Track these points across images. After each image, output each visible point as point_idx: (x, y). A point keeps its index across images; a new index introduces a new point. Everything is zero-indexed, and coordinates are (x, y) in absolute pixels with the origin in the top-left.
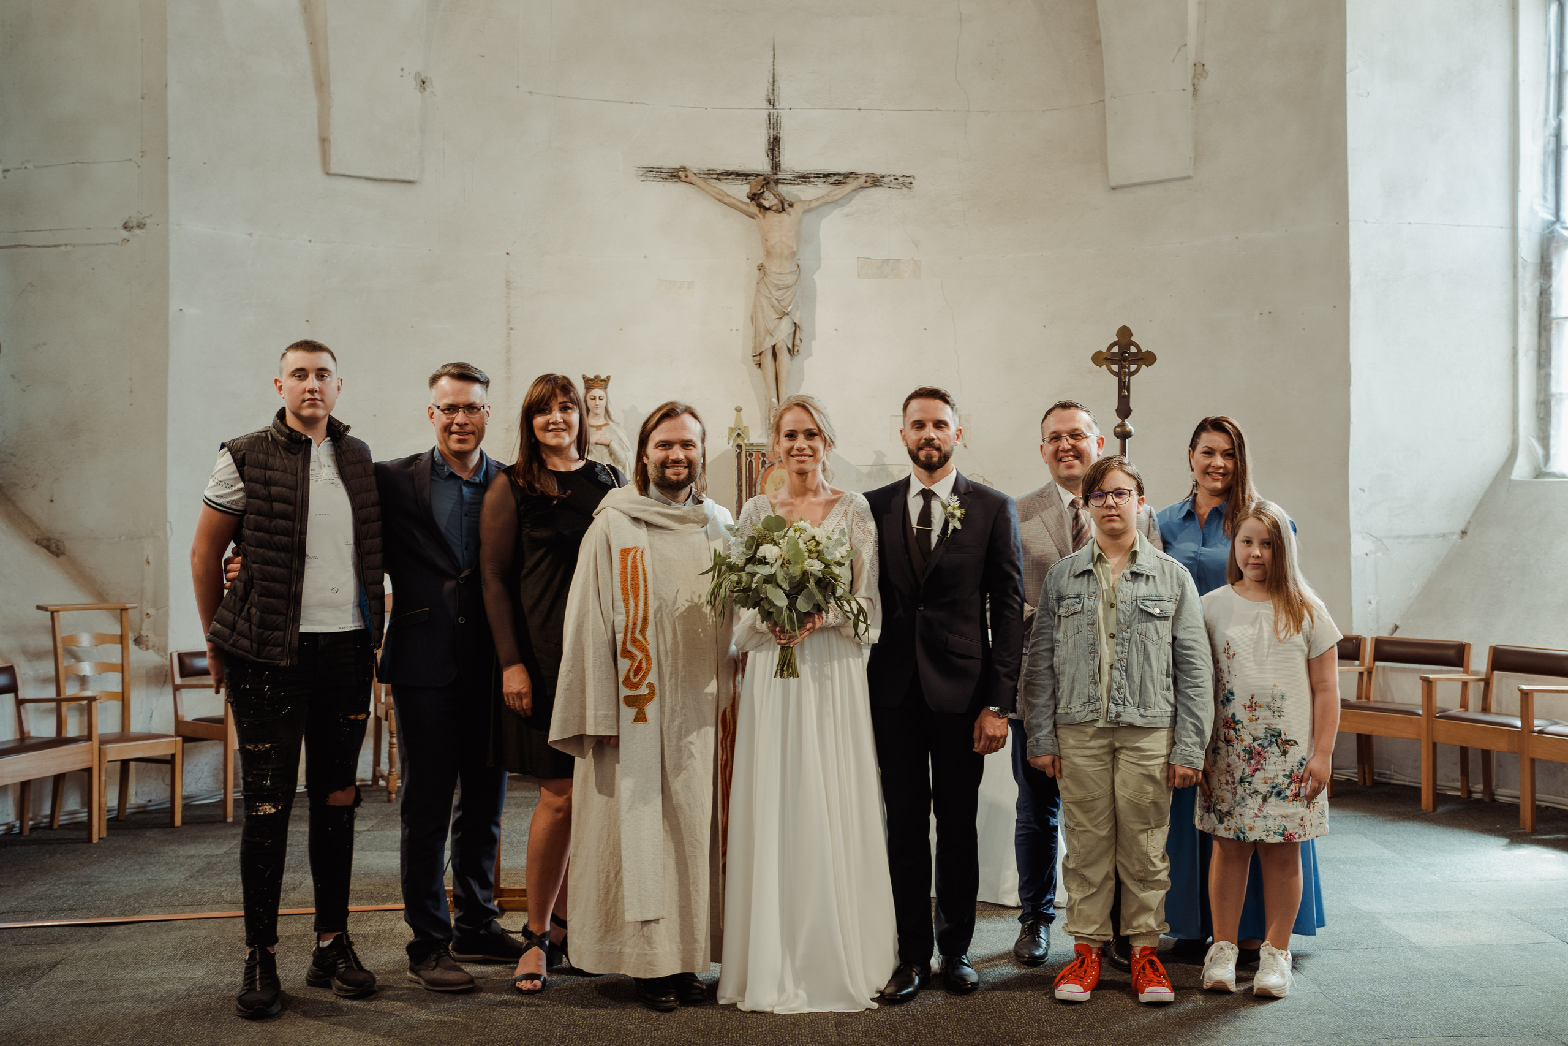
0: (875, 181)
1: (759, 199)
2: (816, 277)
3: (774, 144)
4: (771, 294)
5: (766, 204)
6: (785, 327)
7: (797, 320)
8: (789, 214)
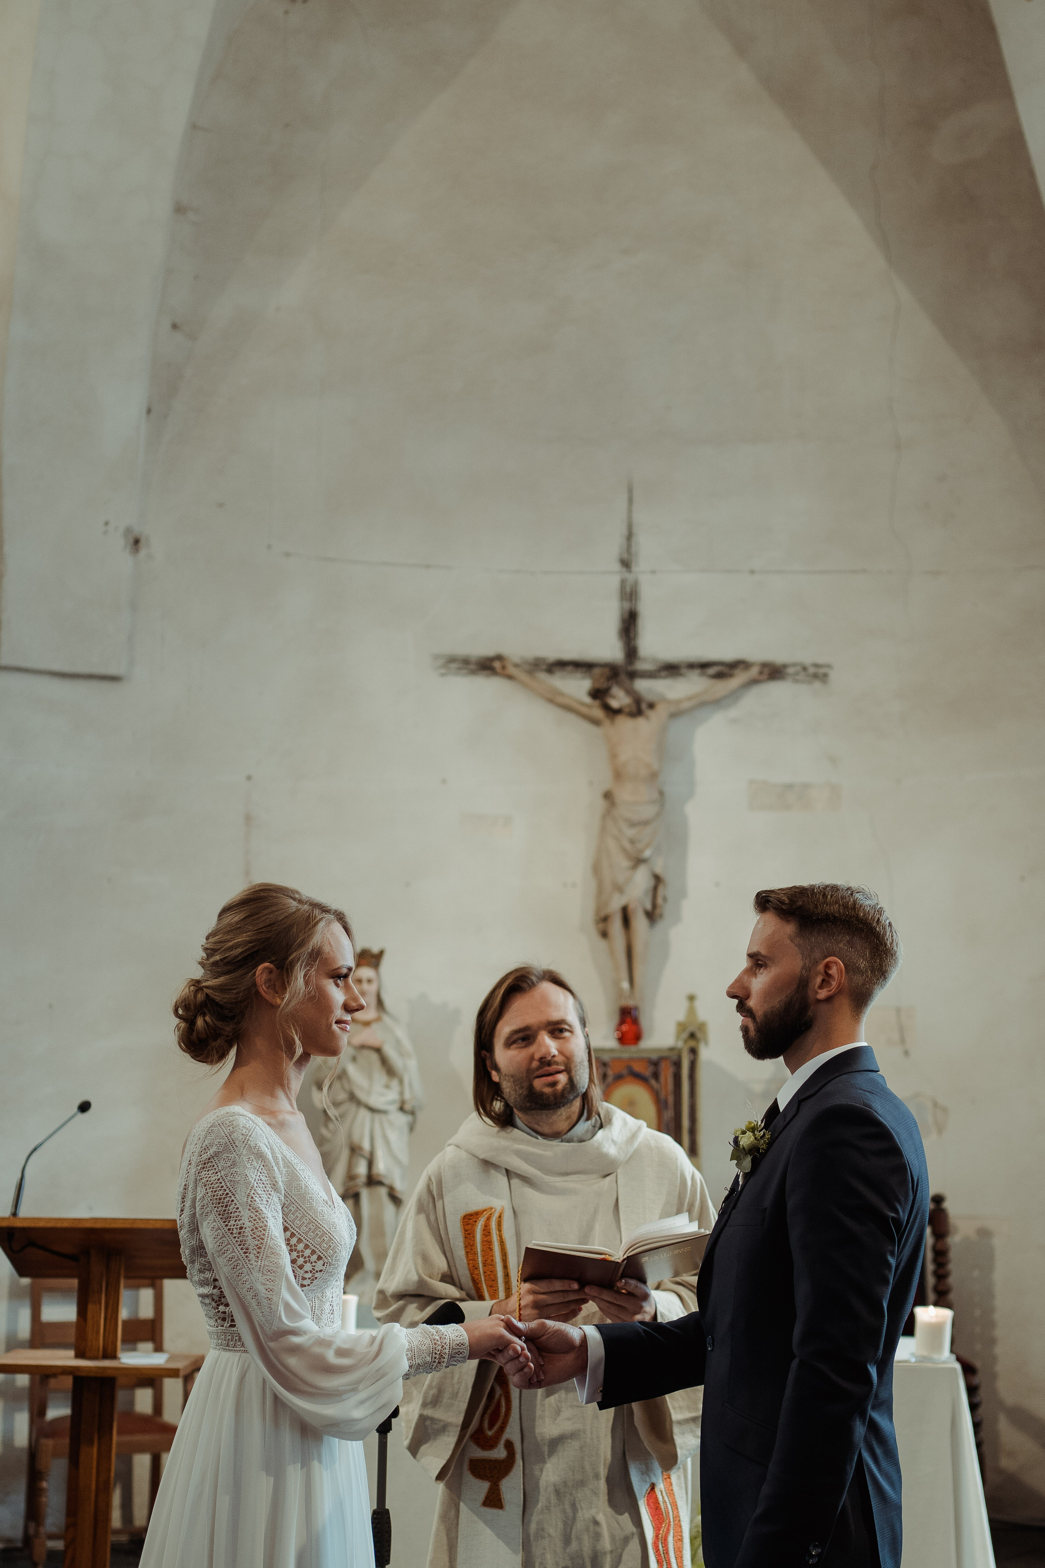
0: (774, 672)
1: (604, 697)
2: (689, 809)
3: (630, 624)
4: (621, 832)
7: (658, 870)
8: (647, 718)
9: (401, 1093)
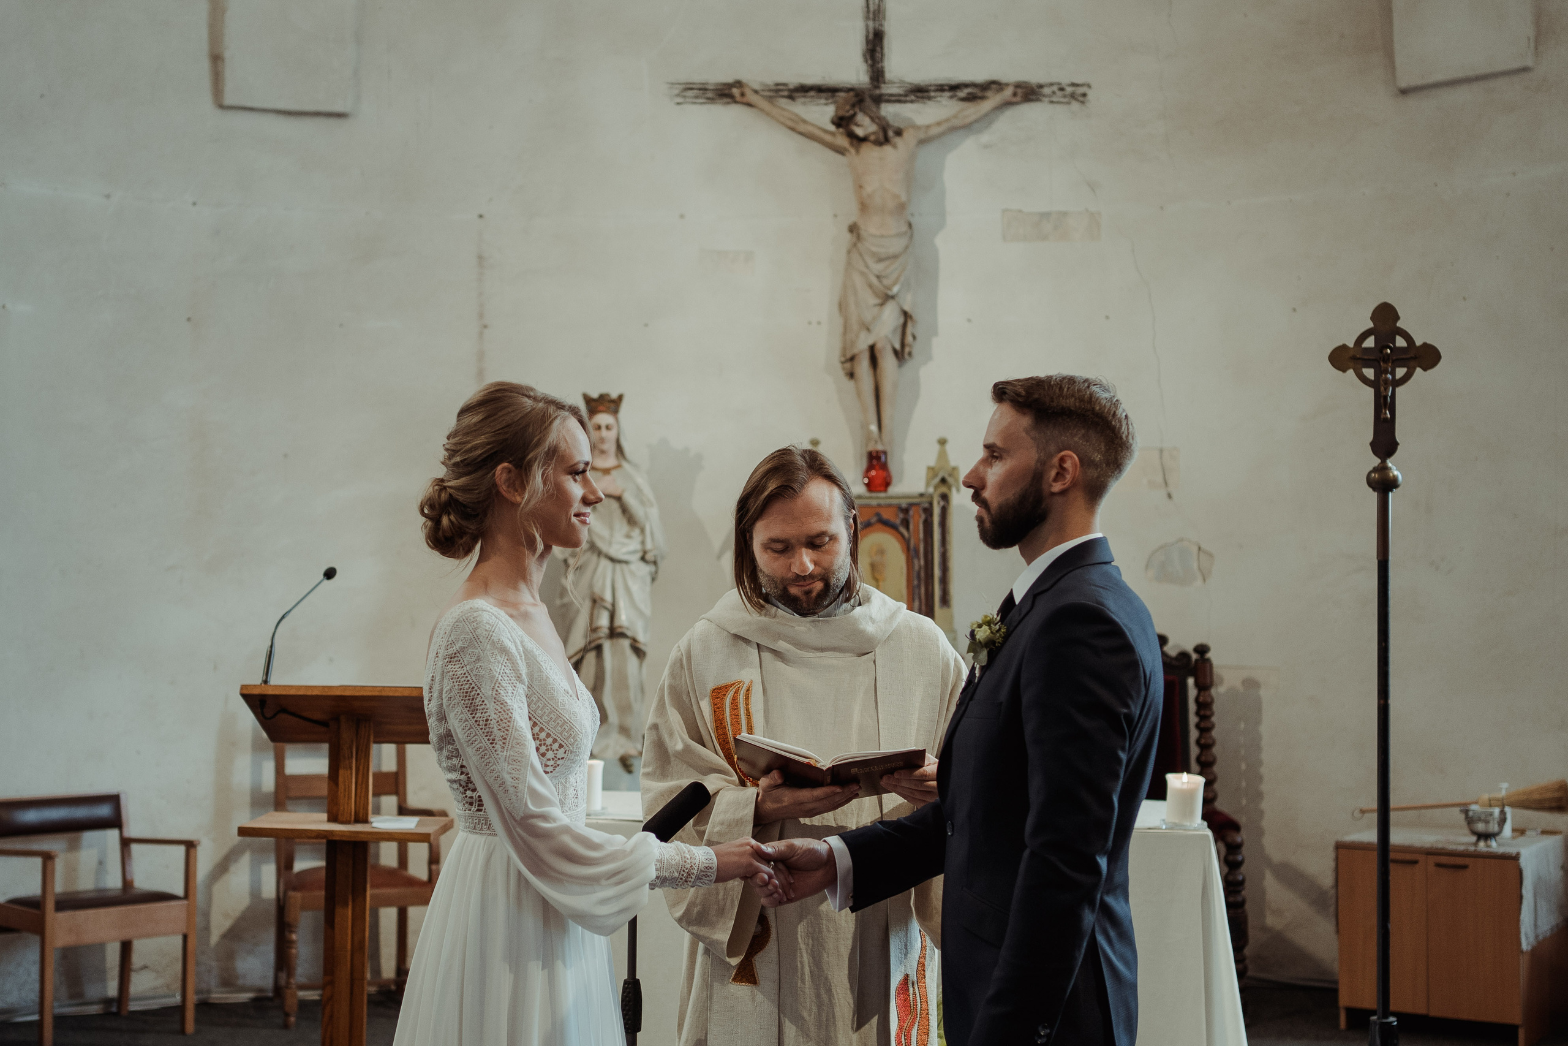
0: (1029, 93)
1: (848, 125)
2: (939, 241)
3: (875, 45)
4: (867, 266)
5: (860, 132)
6: (890, 318)
7: (907, 308)
8: (895, 146)
9: (643, 543)
